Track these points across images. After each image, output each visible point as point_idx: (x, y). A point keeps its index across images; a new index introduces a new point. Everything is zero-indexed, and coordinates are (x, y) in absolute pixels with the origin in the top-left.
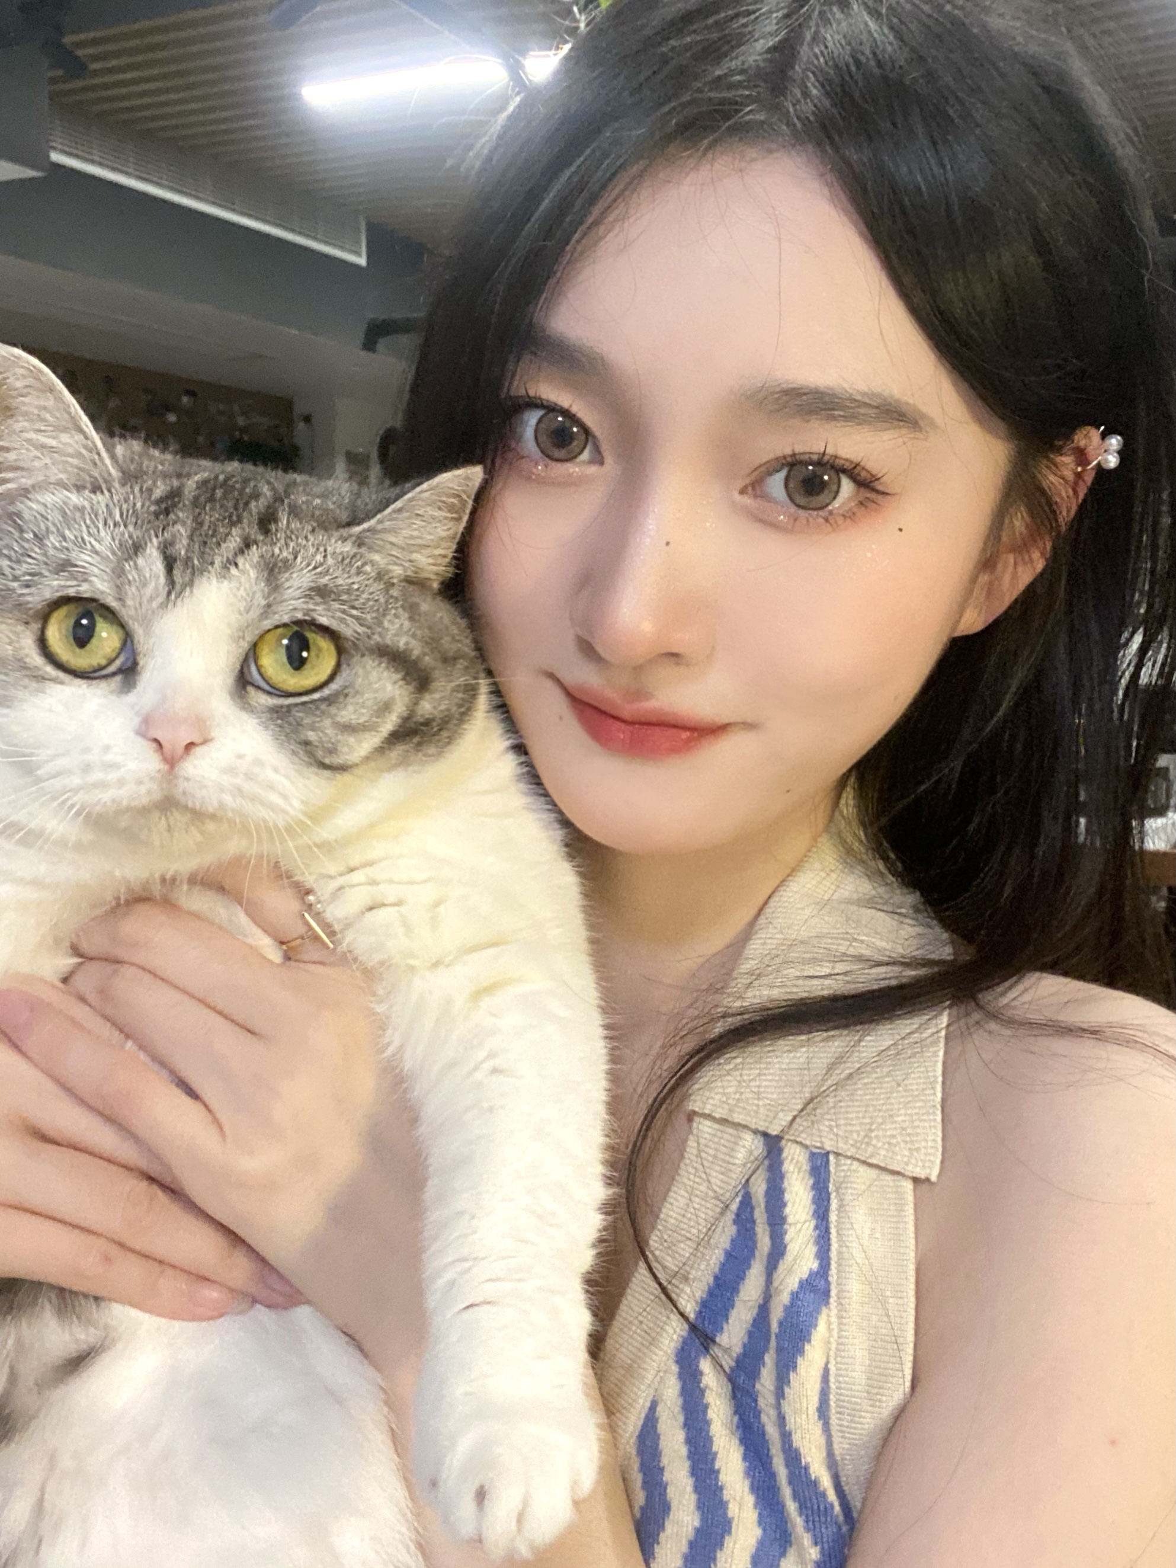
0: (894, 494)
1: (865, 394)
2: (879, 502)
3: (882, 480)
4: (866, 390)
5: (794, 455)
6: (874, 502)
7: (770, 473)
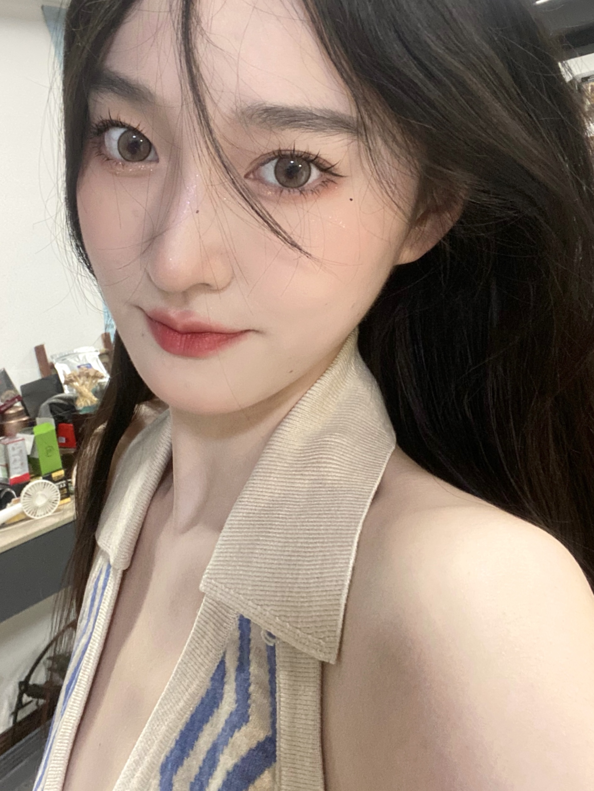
0: (345, 177)
1: (321, 111)
2: (337, 182)
3: (336, 167)
4: (322, 108)
5: (280, 151)
6: (332, 181)
7: (263, 164)
